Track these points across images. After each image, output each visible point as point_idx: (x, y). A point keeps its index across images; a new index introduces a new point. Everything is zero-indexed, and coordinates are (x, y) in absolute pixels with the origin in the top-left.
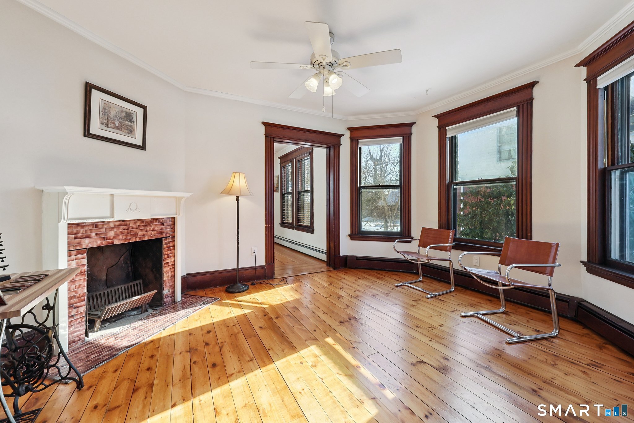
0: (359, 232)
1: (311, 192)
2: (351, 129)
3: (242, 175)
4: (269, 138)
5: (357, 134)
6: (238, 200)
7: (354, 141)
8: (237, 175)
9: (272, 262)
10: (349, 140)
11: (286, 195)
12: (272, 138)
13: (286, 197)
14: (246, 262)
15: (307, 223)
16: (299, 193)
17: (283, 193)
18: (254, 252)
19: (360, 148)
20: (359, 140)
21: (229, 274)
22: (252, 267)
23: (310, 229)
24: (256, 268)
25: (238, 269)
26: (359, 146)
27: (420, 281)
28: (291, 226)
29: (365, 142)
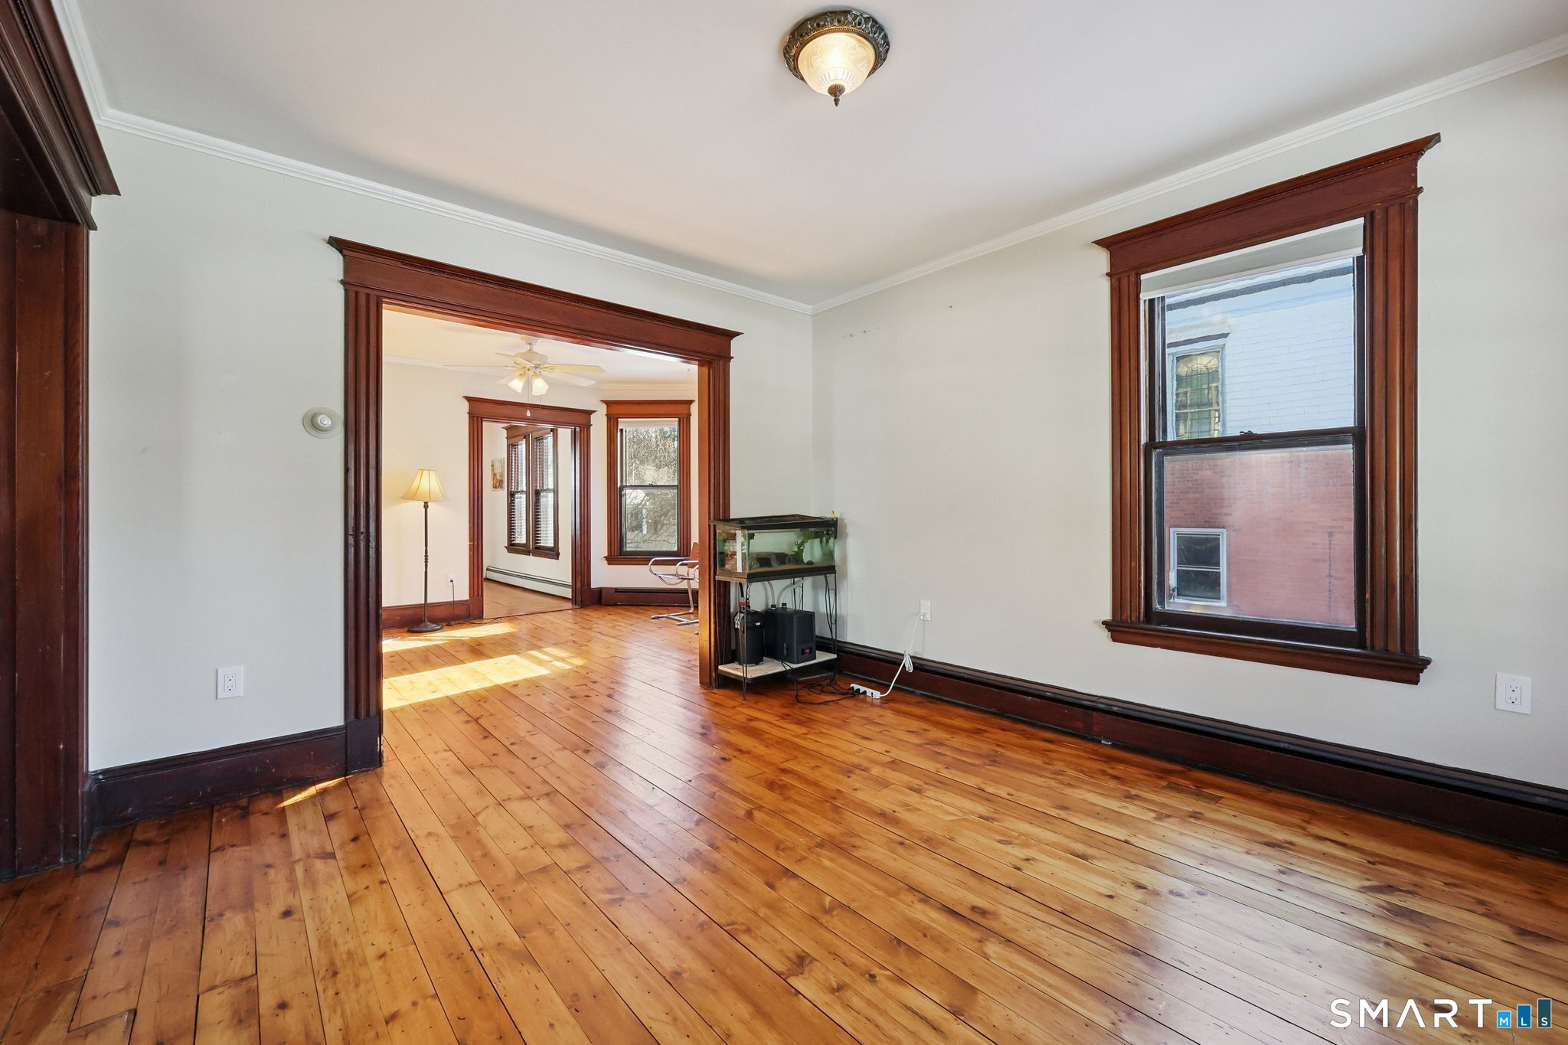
0: (620, 552)
1: (556, 491)
2: (608, 403)
3: (433, 474)
4: (475, 418)
5: (616, 409)
6: (426, 506)
7: (612, 420)
8: (426, 473)
9: (480, 595)
10: (605, 418)
11: (516, 496)
12: (480, 419)
13: (518, 498)
14: (439, 594)
15: (551, 544)
16: (537, 493)
17: (511, 492)
18: (452, 581)
19: (622, 430)
20: (619, 419)
21: (411, 612)
22: (447, 602)
23: (553, 553)
24: (453, 604)
25: (426, 605)
26: (620, 427)
27: (690, 613)
28: (523, 550)
29: (627, 422)
